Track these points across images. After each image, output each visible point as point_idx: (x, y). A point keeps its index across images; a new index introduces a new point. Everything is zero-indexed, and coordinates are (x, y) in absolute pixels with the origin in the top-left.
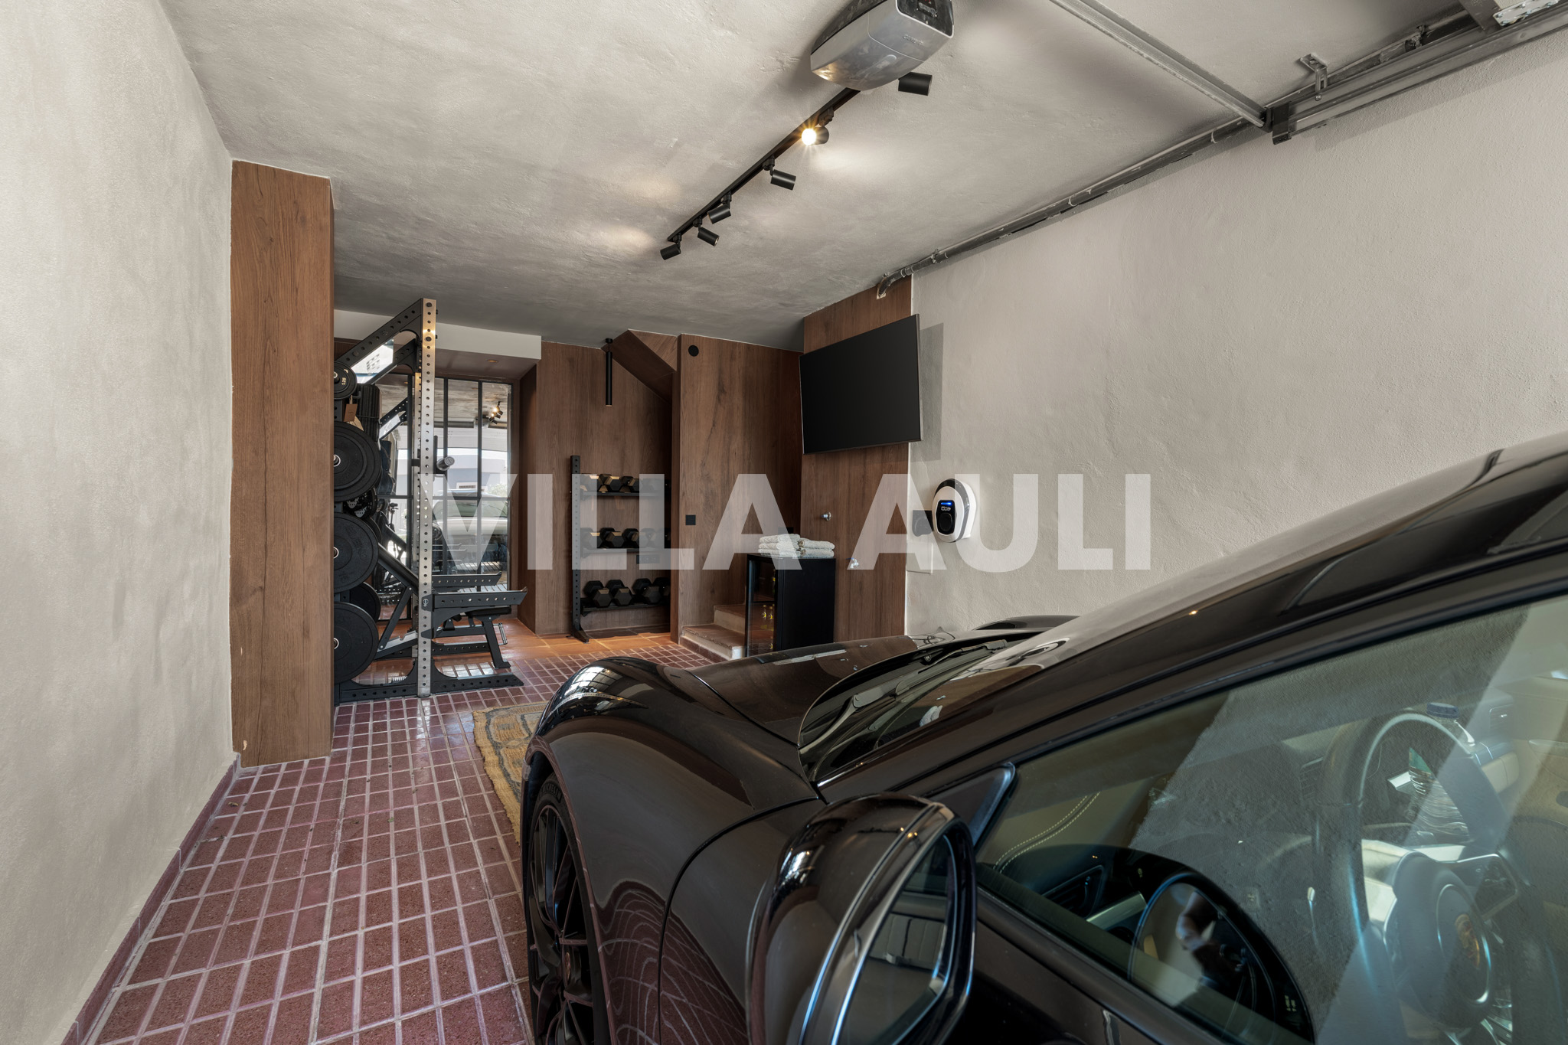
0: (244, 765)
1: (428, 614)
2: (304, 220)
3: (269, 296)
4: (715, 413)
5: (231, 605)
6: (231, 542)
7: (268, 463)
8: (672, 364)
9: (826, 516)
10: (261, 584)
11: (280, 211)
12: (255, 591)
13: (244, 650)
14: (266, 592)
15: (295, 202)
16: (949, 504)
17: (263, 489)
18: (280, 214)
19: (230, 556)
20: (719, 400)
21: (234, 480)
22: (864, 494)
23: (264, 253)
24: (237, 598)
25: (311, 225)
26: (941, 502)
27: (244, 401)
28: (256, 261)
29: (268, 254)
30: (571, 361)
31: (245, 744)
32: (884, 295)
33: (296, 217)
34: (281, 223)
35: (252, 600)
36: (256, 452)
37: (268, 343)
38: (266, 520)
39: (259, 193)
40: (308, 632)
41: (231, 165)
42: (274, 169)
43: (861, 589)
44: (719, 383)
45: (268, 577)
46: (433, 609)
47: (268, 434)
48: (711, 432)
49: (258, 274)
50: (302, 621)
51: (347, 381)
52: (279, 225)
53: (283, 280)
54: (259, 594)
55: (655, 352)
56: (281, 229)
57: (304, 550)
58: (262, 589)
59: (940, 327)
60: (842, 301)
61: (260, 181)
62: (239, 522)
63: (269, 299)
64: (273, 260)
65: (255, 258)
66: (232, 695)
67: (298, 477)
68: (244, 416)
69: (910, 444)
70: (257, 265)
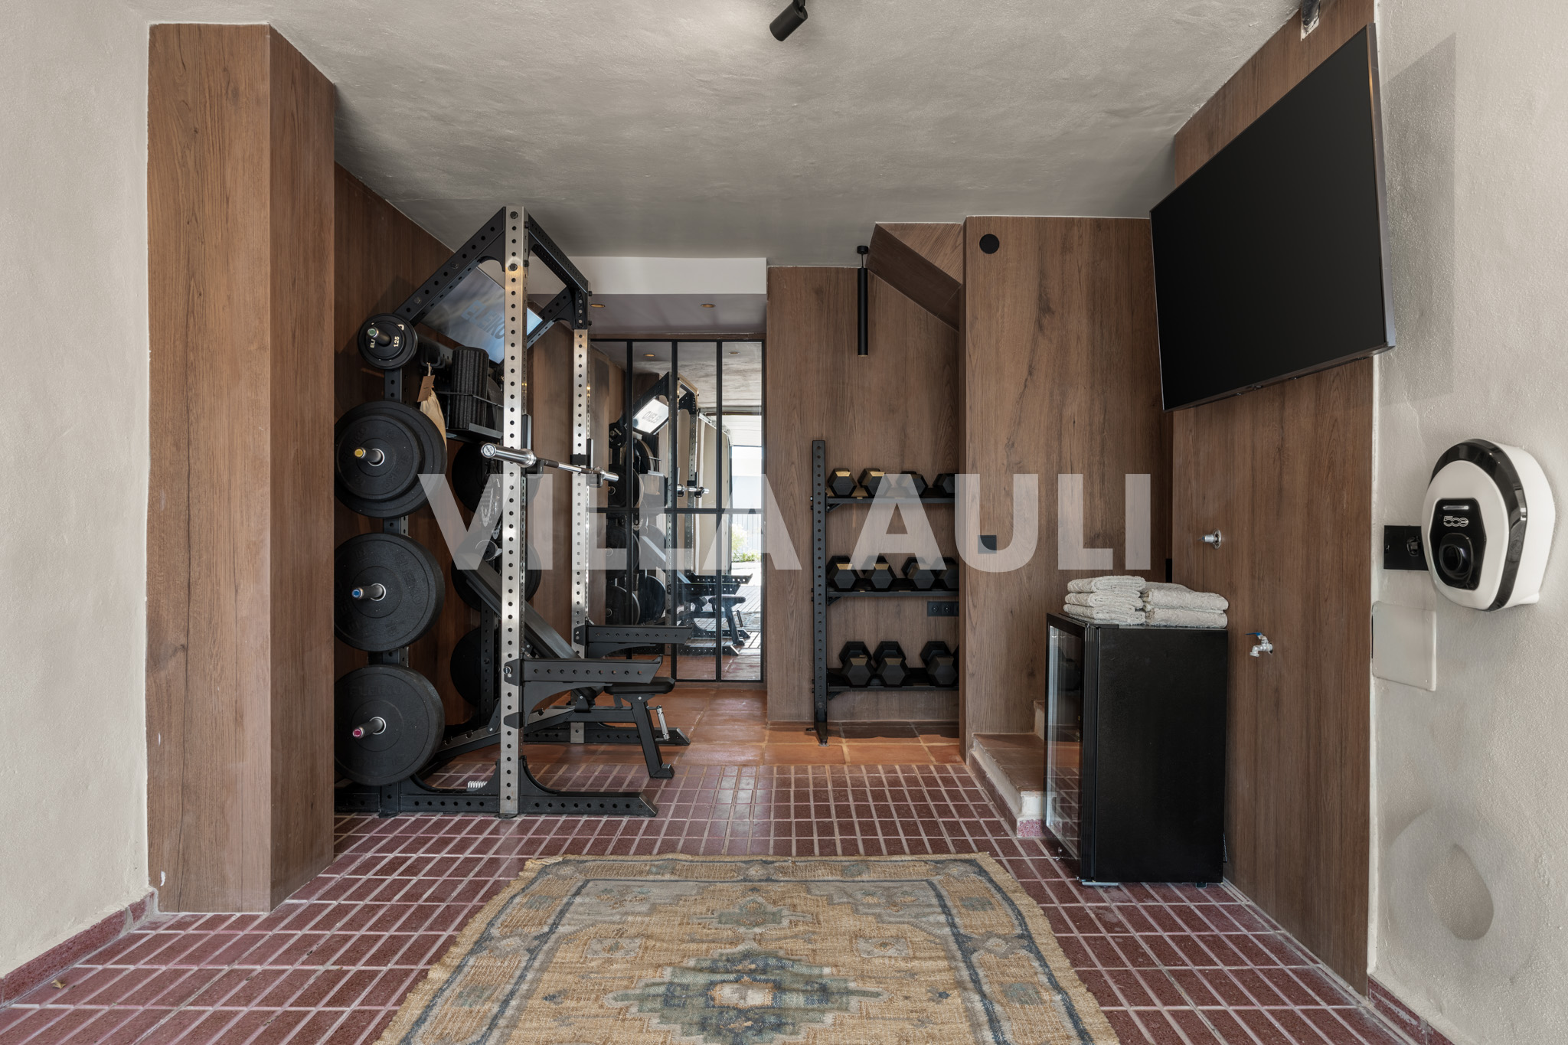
0: (162, 908)
1: (515, 690)
2: (236, 93)
3: (194, 214)
4: (1033, 351)
5: (147, 671)
6: (148, 578)
7: (192, 461)
8: (954, 272)
9: (1210, 539)
10: (183, 641)
11: (207, 86)
12: (175, 651)
13: (163, 737)
14: (190, 653)
15: (225, 70)
16: (1466, 508)
17: (186, 499)
18: (207, 90)
19: (146, 599)
20: (1040, 327)
21: (151, 488)
22: (1281, 490)
23: (187, 152)
24: (154, 661)
25: (245, 100)
26: (1442, 503)
27: (163, 371)
28: (178, 166)
29: (192, 152)
30: (819, 292)
31: (163, 876)
32: (1314, 25)
33: (227, 92)
34: (208, 104)
35: (172, 664)
36: (177, 445)
37: (192, 283)
38: (190, 547)
39: (181, 65)
40: (242, 717)
41: (148, 31)
42: (199, 25)
43: (1278, 704)
44: (1040, 295)
45: (191, 631)
46: (522, 683)
47: (192, 418)
48: (1025, 386)
49: (180, 183)
50: (234, 699)
51: (401, 341)
52: (205, 106)
53: (210, 187)
54: (181, 655)
55: (923, 256)
56: (208, 113)
57: (237, 591)
58: (185, 648)
59: (1448, 48)
60: (1236, 75)
61: (182, 48)
62: (156, 548)
63: (194, 218)
64: (198, 161)
65: (176, 162)
66: (148, 803)
67: (230, 481)
68: (163, 394)
69: (1376, 358)
70: (179, 171)
